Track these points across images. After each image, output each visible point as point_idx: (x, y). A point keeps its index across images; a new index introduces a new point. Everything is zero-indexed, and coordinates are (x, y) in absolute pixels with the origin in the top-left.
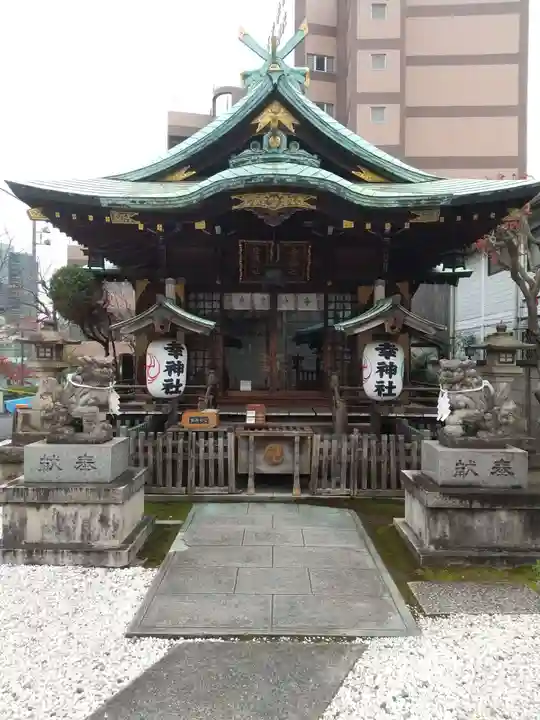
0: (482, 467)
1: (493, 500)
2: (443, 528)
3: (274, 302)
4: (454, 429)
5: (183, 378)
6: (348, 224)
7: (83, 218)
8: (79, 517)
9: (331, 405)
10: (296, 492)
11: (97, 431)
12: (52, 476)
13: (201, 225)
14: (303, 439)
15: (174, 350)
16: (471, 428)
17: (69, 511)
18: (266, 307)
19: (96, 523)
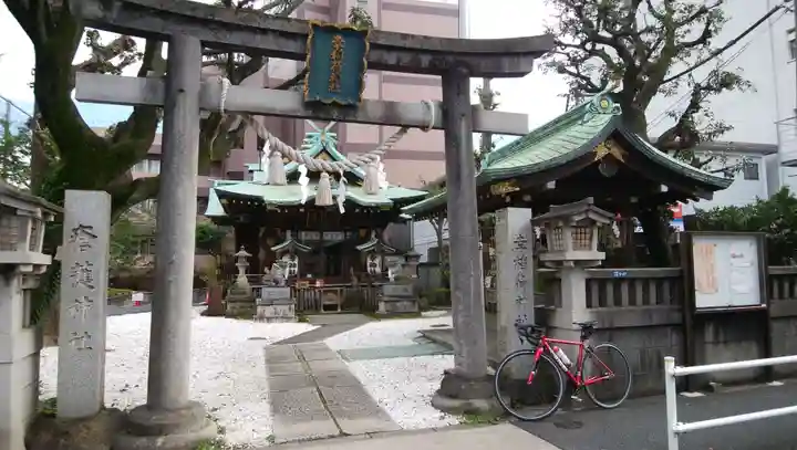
0: (400, 290)
1: (402, 298)
2: (389, 308)
3: (322, 236)
4: (392, 280)
5: (296, 269)
6: (357, 210)
7: (245, 203)
8: (282, 309)
9: (350, 281)
10: (339, 310)
11: (283, 284)
12: (273, 297)
13: (302, 210)
14: (341, 291)
15: (293, 258)
16: (396, 279)
17: (279, 308)
18: (318, 238)
19: (287, 312)
